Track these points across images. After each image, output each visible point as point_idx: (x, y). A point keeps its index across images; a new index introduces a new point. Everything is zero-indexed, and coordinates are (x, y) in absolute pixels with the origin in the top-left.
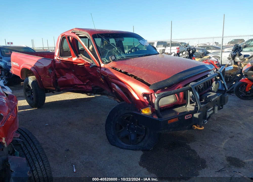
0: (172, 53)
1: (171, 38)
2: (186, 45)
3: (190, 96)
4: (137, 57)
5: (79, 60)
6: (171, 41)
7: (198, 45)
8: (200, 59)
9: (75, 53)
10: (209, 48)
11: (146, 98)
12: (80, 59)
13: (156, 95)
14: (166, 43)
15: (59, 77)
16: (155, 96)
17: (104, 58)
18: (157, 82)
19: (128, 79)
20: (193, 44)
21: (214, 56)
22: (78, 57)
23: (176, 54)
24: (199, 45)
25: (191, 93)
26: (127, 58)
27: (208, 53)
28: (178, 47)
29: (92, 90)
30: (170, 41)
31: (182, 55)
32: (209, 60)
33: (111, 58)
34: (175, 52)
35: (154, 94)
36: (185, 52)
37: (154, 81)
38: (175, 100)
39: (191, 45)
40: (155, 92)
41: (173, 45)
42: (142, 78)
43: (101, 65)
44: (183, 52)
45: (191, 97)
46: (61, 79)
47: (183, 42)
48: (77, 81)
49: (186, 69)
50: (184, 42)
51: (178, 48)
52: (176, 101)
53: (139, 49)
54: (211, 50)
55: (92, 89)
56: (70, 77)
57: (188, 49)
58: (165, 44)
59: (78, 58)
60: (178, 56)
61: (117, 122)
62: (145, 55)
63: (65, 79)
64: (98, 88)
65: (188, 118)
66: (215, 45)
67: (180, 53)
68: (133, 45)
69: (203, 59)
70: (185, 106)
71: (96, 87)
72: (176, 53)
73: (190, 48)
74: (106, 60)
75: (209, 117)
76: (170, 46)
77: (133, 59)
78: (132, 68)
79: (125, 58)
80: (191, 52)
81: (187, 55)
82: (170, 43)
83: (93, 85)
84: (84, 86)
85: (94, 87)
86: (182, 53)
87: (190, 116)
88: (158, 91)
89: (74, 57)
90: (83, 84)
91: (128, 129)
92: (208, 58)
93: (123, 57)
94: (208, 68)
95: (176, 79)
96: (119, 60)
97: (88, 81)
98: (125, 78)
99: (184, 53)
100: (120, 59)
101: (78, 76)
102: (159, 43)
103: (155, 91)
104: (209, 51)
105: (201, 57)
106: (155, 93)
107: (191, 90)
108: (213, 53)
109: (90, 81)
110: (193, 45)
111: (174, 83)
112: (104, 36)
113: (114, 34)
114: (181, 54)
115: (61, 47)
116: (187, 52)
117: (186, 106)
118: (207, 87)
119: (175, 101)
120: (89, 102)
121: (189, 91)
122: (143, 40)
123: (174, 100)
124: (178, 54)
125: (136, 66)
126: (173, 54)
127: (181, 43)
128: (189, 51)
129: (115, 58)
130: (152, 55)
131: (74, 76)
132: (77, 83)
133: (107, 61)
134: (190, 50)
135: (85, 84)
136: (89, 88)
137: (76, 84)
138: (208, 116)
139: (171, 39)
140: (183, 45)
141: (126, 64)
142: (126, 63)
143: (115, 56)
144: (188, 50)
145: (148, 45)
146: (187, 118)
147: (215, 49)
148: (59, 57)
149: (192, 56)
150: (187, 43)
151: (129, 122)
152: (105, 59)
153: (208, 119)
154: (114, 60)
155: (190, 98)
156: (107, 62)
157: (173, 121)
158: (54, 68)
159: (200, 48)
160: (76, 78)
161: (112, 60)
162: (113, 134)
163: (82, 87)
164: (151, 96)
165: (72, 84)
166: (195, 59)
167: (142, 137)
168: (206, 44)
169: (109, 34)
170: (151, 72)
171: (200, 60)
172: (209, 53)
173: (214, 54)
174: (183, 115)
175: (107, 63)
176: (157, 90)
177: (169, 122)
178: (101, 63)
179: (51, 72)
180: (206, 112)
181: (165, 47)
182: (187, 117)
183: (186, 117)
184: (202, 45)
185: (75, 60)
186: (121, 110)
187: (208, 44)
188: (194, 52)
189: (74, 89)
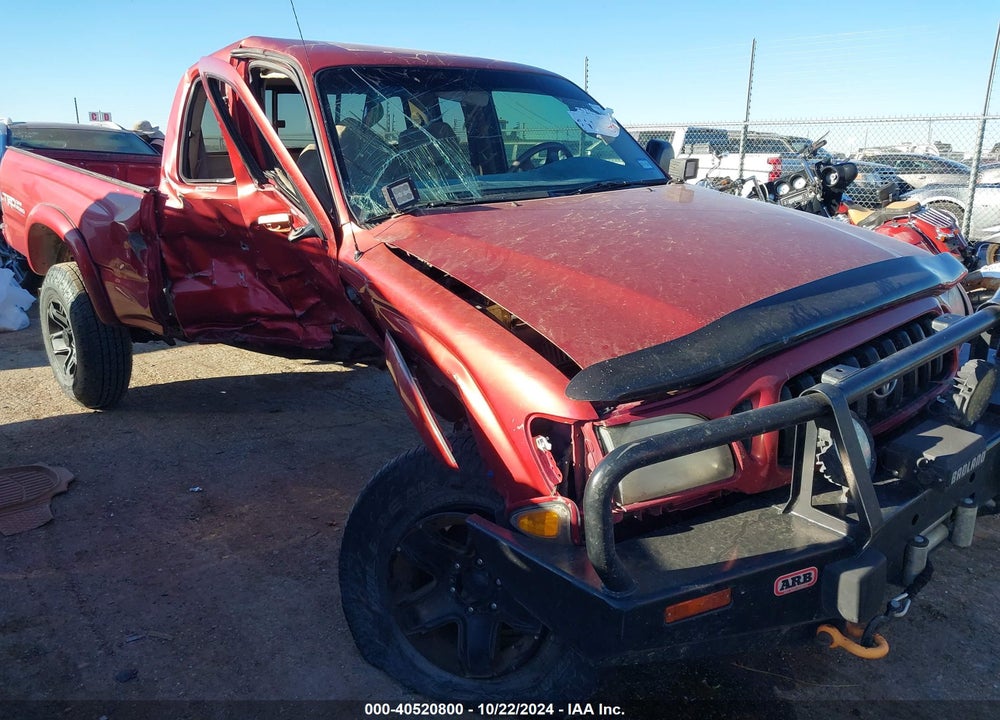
0: (744, 182)
1: (748, 114)
2: (813, 149)
3: (818, 450)
4: (545, 193)
5: (264, 196)
6: (746, 127)
7: (861, 150)
8: (870, 212)
9: (249, 166)
10: (909, 164)
11: (549, 446)
12: (271, 194)
13: (605, 433)
14: (725, 136)
15: (181, 275)
16: (600, 439)
17: (362, 191)
18: (619, 352)
19: (461, 322)
20: (842, 145)
21: (937, 202)
22: (263, 181)
23: (761, 186)
24: (869, 154)
25: (825, 434)
26: (487, 198)
27: (905, 188)
28: (776, 155)
29: (332, 346)
30: (741, 128)
31: (788, 194)
32: (915, 218)
33: (391, 195)
34: (757, 178)
35: (594, 426)
36: (806, 178)
37: (605, 347)
38: (723, 468)
39: (830, 149)
40: (602, 415)
41: (754, 145)
42: (535, 320)
43: (344, 228)
44: (796, 177)
45: (822, 458)
46: (191, 285)
47: (800, 136)
48: (262, 300)
49: (807, 277)
50: (804, 136)
51: (775, 162)
52: (731, 473)
53: (568, 154)
54: (920, 176)
55: (332, 341)
56: (227, 275)
57: (818, 165)
58: (719, 141)
59: (261, 185)
60: (772, 197)
61: (399, 549)
62: (586, 188)
63: (203, 287)
64: (359, 339)
65: (793, 589)
66: (935, 153)
67: (781, 183)
68: (579, 139)
69: (883, 212)
70: (779, 508)
71: (350, 331)
72: (764, 179)
73: (828, 163)
74: (370, 206)
75: (924, 571)
76: (741, 150)
77: (512, 204)
78: (494, 258)
79: (478, 197)
80: (833, 179)
81: (813, 194)
82: (742, 138)
83: (336, 321)
84: (293, 326)
85: (342, 332)
86: (791, 184)
87: (807, 577)
88: (622, 407)
89: (244, 180)
90: (289, 311)
91: (459, 589)
92: (910, 208)
93: (468, 194)
94: (932, 277)
95: (740, 341)
96: (441, 208)
97: (312, 301)
98: (448, 310)
99: (800, 183)
100: (448, 204)
101: (264, 276)
102: (694, 136)
103: (601, 410)
104: (908, 178)
105: (877, 206)
106: (602, 422)
107: (824, 416)
108: (927, 187)
109: (324, 304)
110: (843, 152)
111: (722, 364)
112: (380, 76)
113: (439, 70)
114: (784, 189)
115: (187, 133)
116: (816, 178)
117: (788, 509)
118: (919, 385)
119: (720, 473)
120: (335, 392)
121: (811, 424)
122: (594, 107)
123: (716, 466)
124: (772, 188)
125: (518, 244)
126: (748, 188)
127: (791, 140)
128: (824, 176)
129: (416, 194)
130: (628, 186)
131: (250, 274)
132: (259, 308)
133: (377, 210)
134: (829, 171)
135: (298, 313)
136: (319, 335)
137: (258, 314)
138: (917, 566)
139: (747, 120)
140: (799, 146)
141: (468, 235)
142: (468, 229)
143: (412, 187)
144: (818, 171)
145: (616, 134)
146: (786, 591)
147: (935, 172)
148: (181, 180)
149: (838, 197)
150: (814, 138)
151: (462, 552)
152: (368, 197)
153: (912, 590)
154: (406, 209)
155: (816, 460)
156: (374, 215)
157: (694, 606)
158: (153, 229)
159: (872, 164)
160: (260, 284)
161: (396, 205)
162: (376, 608)
163: (286, 330)
164: (581, 437)
165: (235, 311)
166: (847, 213)
167: (526, 644)
168: (899, 148)
169: (413, 68)
170: (593, 286)
171: (873, 219)
172: (908, 187)
173: (938, 194)
174: (766, 572)
175: (374, 220)
176: (615, 404)
177: (671, 615)
178: (343, 218)
179: (143, 252)
180: (910, 543)
181: (718, 153)
182: (786, 583)
183: (780, 584)
184: (877, 153)
185: (250, 196)
186: (422, 483)
187: (904, 151)
188: (845, 182)
189: (246, 335)
